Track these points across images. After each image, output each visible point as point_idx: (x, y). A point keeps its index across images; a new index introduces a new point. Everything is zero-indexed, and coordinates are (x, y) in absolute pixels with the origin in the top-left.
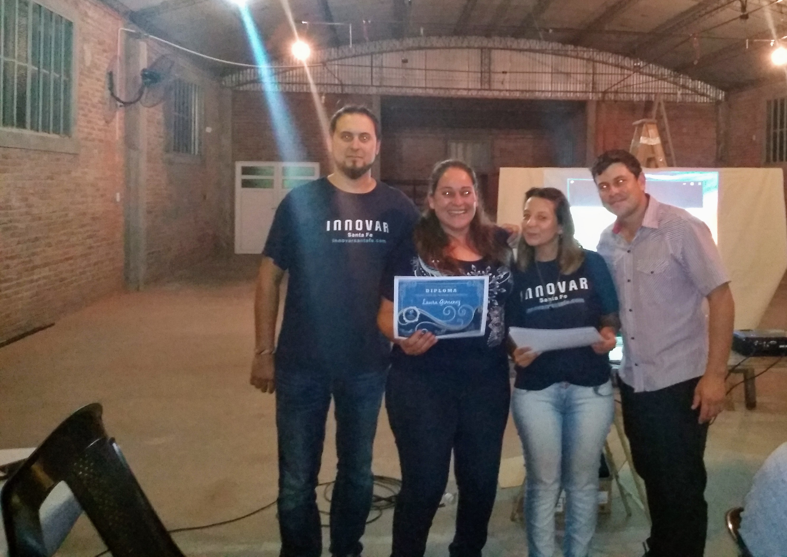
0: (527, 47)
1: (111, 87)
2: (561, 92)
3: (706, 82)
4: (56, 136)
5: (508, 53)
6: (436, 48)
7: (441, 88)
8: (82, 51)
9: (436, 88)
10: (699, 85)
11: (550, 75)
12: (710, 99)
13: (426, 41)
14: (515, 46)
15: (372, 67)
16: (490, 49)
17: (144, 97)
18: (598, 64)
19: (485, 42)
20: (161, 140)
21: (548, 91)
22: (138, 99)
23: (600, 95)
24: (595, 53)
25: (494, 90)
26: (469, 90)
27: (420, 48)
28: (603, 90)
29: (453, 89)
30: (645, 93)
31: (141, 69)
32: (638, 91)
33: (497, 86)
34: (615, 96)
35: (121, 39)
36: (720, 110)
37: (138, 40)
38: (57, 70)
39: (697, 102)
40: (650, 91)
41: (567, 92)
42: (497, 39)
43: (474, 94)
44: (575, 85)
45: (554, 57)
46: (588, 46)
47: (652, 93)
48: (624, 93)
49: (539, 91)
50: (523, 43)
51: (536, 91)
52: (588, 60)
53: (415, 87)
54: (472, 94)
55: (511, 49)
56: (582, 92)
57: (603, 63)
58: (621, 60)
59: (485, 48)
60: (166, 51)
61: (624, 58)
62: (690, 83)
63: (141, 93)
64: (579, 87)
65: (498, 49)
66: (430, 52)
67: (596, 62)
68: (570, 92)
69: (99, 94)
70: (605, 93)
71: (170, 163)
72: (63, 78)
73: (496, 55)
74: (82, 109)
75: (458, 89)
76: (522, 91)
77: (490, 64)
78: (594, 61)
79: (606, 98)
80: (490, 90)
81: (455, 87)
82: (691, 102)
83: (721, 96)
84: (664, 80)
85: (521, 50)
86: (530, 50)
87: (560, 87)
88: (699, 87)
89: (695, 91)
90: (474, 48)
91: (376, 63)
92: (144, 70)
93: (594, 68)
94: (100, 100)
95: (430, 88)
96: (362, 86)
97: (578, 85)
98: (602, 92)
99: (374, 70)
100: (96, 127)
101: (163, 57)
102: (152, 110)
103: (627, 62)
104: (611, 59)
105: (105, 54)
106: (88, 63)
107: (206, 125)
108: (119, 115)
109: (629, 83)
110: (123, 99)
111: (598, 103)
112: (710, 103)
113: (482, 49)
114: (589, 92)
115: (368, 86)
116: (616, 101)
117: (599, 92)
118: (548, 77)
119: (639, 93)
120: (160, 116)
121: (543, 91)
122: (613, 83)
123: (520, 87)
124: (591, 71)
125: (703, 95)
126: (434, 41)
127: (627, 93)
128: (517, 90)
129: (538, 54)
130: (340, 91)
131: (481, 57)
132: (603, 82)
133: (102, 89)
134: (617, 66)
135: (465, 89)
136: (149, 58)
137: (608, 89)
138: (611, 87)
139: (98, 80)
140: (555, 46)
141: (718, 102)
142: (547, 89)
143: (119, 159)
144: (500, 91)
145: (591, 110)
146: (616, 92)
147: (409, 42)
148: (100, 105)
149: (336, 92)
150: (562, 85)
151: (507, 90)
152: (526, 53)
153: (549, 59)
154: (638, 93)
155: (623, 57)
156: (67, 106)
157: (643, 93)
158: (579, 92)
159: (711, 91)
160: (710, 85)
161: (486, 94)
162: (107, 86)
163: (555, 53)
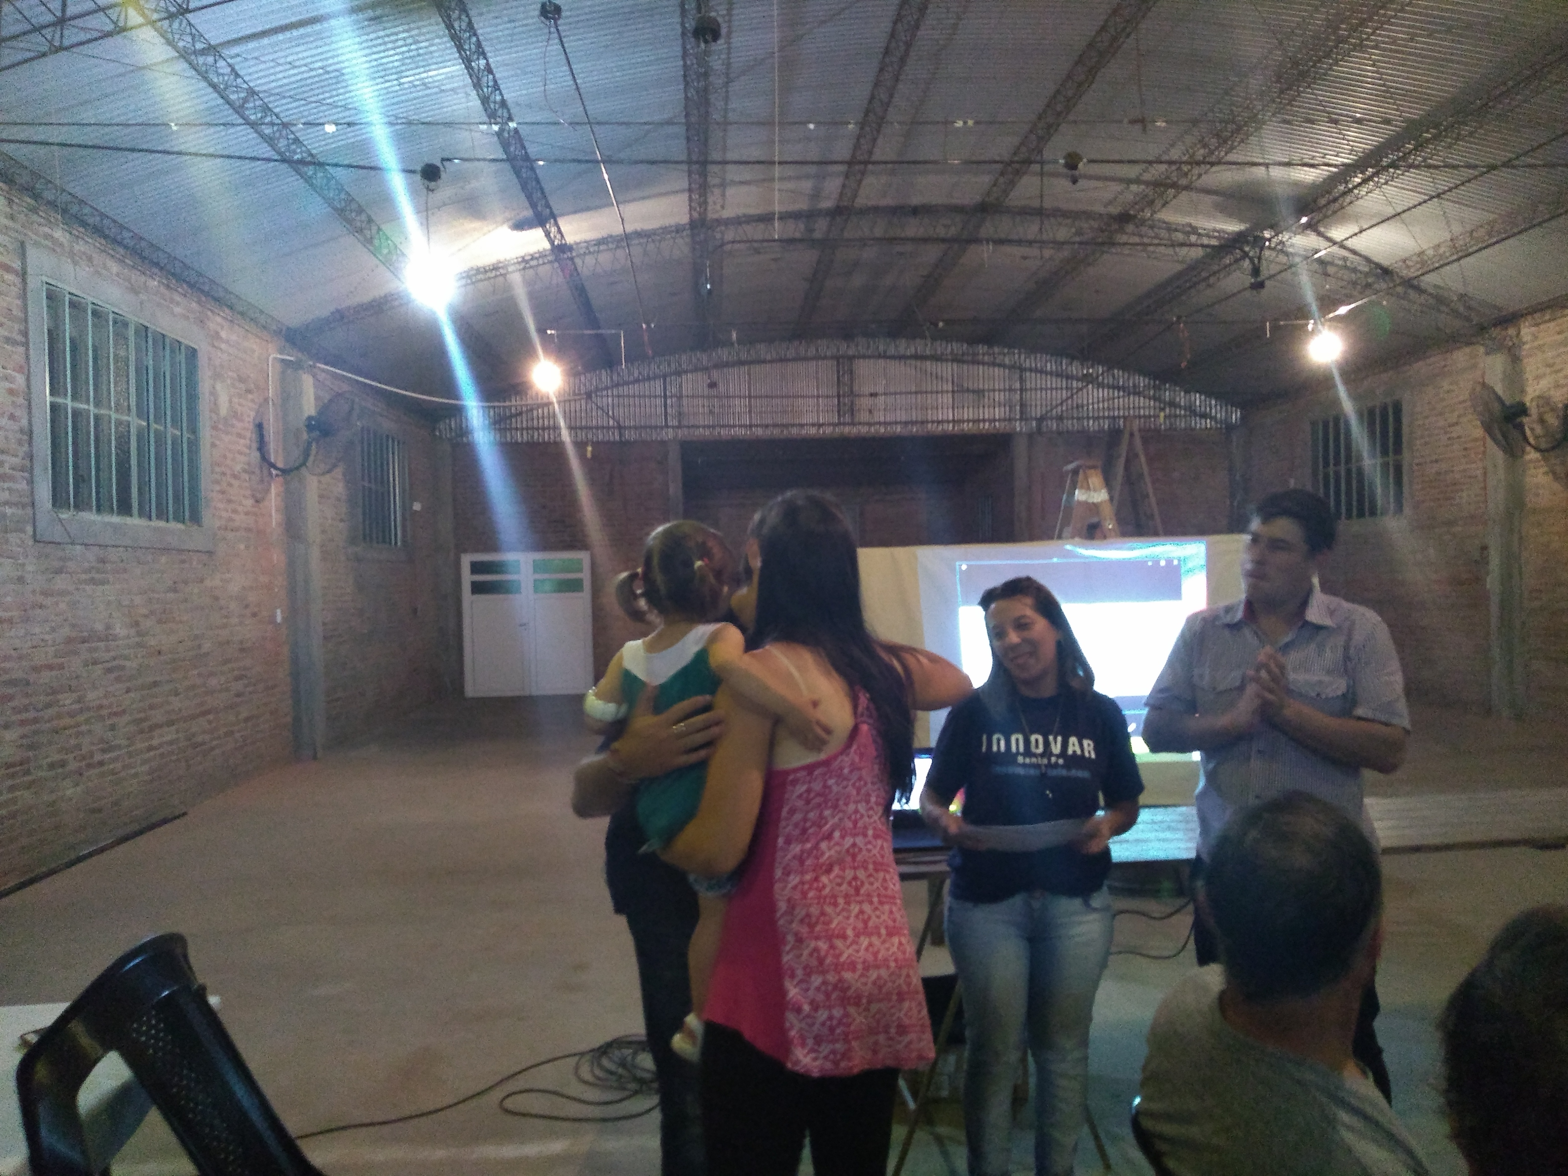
0: (911, 351)
1: (262, 446)
2: (968, 421)
3: (1209, 394)
4: (180, 526)
5: (881, 362)
6: (764, 362)
7: (775, 425)
8: (213, 393)
9: (767, 426)
10: (1198, 399)
11: (950, 395)
12: (1216, 422)
13: (749, 351)
14: (892, 351)
15: (665, 397)
16: (851, 358)
17: (311, 458)
18: (1028, 374)
19: (844, 348)
20: (341, 525)
21: (948, 422)
22: (304, 464)
23: (1034, 424)
24: (1023, 357)
25: (860, 424)
26: (820, 425)
27: (741, 363)
28: (1039, 416)
29: (793, 425)
30: (1108, 417)
31: (306, 415)
32: (1096, 415)
33: (864, 417)
34: (1058, 425)
35: (273, 371)
36: (1235, 439)
37: (300, 372)
38: (175, 422)
39: (1193, 430)
40: (1116, 414)
41: (979, 421)
42: (862, 341)
43: (829, 430)
44: (992, 410)
45: (955, 365)
46: (1011, 346)
47: (1119, 417)
48: (1073, 418)
49: (933, 422)
50: (902, 346)
51: (927, 422)
52: (1012, 367)
53: (734, 426)
54: (824, 433)
55: (885, 357)
56: (1005, 420)
57: (1036, 371)
58: (1067, 365)
59: (843, 357)
60: (345, 387)
61: (1071, 364)
62: (1182, 398)
63: (306, 454)
64: (998, 413)
65: (864, 357)
66: (756, 369)
67: (1025, 370)
68: (984, 421)
69: (242, 458)
70: (1041, 420)
71: (358, 560)
72: (186, 435)
73: (863, 368)
74: (218, 482)
75: (802, 426)
76: (906, 423)
77: (852, 380)
78: (1022, 370)
79: (1044, 429)
80: (853, 424)
81: (797, 421)
82: (1185, 429)
83: (1235, 416)
84: (1139, 394)
85: (901, 357)
86: (916, 357)
87: (968, 413)
88: (1198, 403)
89: (1192, 411)
90: (825, 358)
91: (673, 390)
92: (310, 418)
93: (1022, 380)
94: (246, 467)
95: (757, 426)
96: (651, 427)
97: (997, 410)
98: (1036, 419)
99: (669, 401)
100: (240, 509)
101: (339, 395)
102: (327, 478)
103: (1075, 369)
104: (1049, 365)
105: (250, 396)
106: (224, 411)
107: (413, 499)
108: (275, 490)
109: (1080, 402)
110: (280, 465)
111: (1030, 436)
112: (1217, 428)
113: (837, 358)
114: (1016, 420)
115: (662, 428)
116: (1060, 433)
117: (1032, 419)
118: (948, 399)
119: (1098, 418)
120: (339, 489)
121: (939, 422)
122: (1054, 403)
123: (902, 416)
124: (1017, 385)
125: (1204, 416)
126: (763, 350)
127: (1078, 419)
128: (896, 423)
129: (928, 363)
130: (617, 438)
131: (838, 372)
132: (1039, 403)
133: (248, 451)
134: (1059, 375)
135: (813, 425)
136: (317, 398)
137: (1047, 412)
138: (1052, 410)
139: (239, 436)
140: (957, 347)
141: (1230, 428)
142: (945, 418)
143: (278, 557)
144: (870, 424)
145: (1020, 449)
146: (1060, 418)
147: (723, 354)
148: (247, 477)
149: (612, 439)
150: (971, 409)
151: (880, 423)
152: (908, 362)
153: (947, 369)
154: (1095, 419)
155: (1069, 360)
156: (194, 479)
157: (1104, 417)
158: (999, 420)
159: (1217, 410)
160: (1216, 399)
161: (847, 430)
162: (255, 445)
163: (957, 359)
